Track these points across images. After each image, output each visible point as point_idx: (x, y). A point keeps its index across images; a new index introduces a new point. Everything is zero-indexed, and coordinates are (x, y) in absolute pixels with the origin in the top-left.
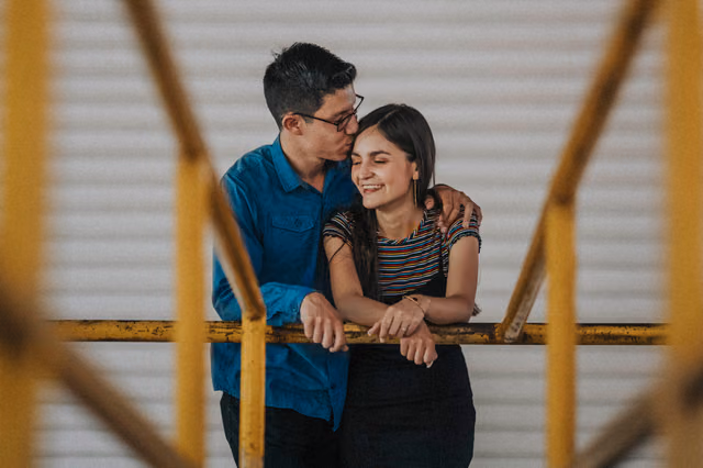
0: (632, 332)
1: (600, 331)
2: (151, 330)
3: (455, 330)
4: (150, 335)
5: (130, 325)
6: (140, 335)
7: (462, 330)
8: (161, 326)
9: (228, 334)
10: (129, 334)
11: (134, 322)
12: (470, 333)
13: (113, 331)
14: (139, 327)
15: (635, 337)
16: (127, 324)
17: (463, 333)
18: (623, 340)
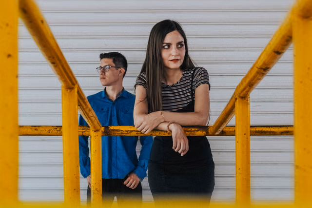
0: (272, 129)
1: (258, 129)
2: (47, 130)
3: (190, 129)
4: (46, 133)
5: (37, 128)
6: (42, 133)
7: (193, 129)
8: (52, 128)
9: (83, 132)
10: (37, 132)
11: (39, 126)
12: (196, 131)
13: (30, 131)
14: (41, 129)
15: (274, 132)
16: (35, 127)
17: (193, 131)
18: (268, 133)
